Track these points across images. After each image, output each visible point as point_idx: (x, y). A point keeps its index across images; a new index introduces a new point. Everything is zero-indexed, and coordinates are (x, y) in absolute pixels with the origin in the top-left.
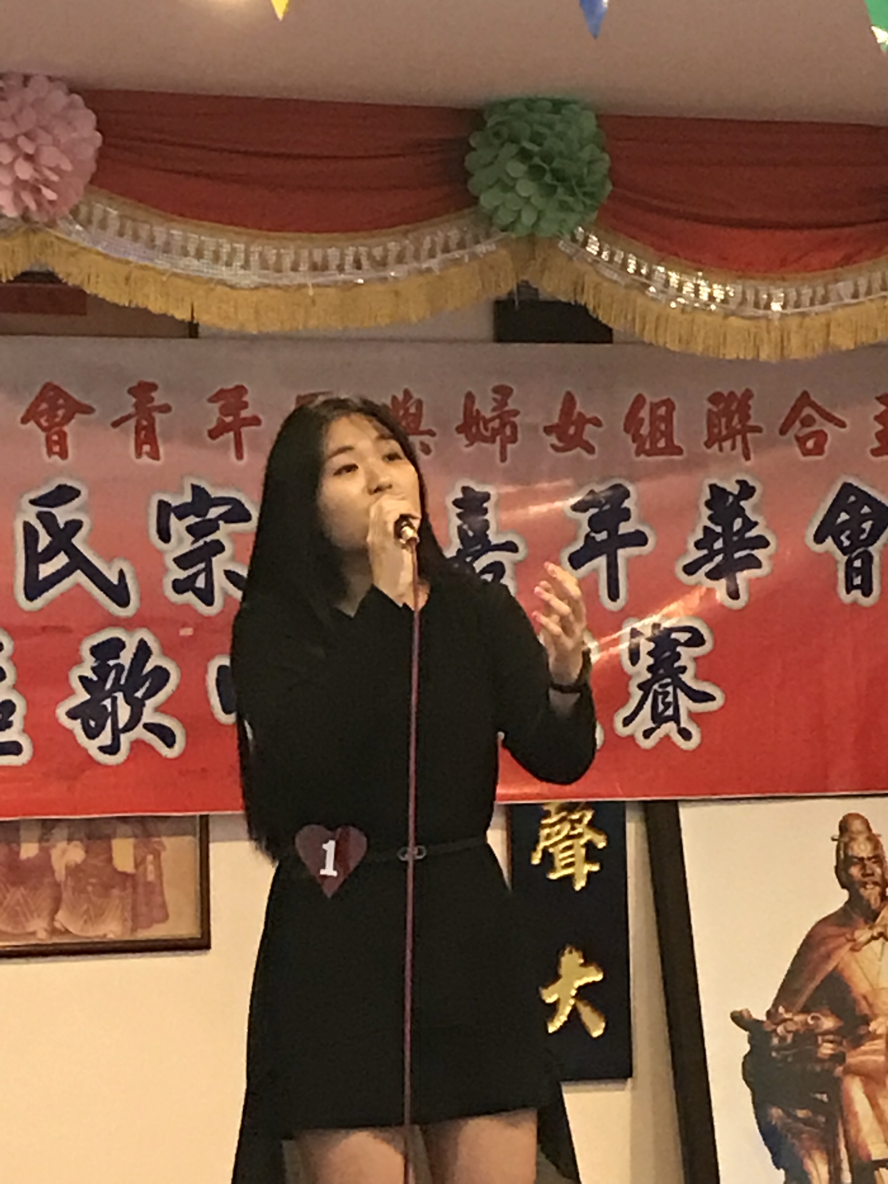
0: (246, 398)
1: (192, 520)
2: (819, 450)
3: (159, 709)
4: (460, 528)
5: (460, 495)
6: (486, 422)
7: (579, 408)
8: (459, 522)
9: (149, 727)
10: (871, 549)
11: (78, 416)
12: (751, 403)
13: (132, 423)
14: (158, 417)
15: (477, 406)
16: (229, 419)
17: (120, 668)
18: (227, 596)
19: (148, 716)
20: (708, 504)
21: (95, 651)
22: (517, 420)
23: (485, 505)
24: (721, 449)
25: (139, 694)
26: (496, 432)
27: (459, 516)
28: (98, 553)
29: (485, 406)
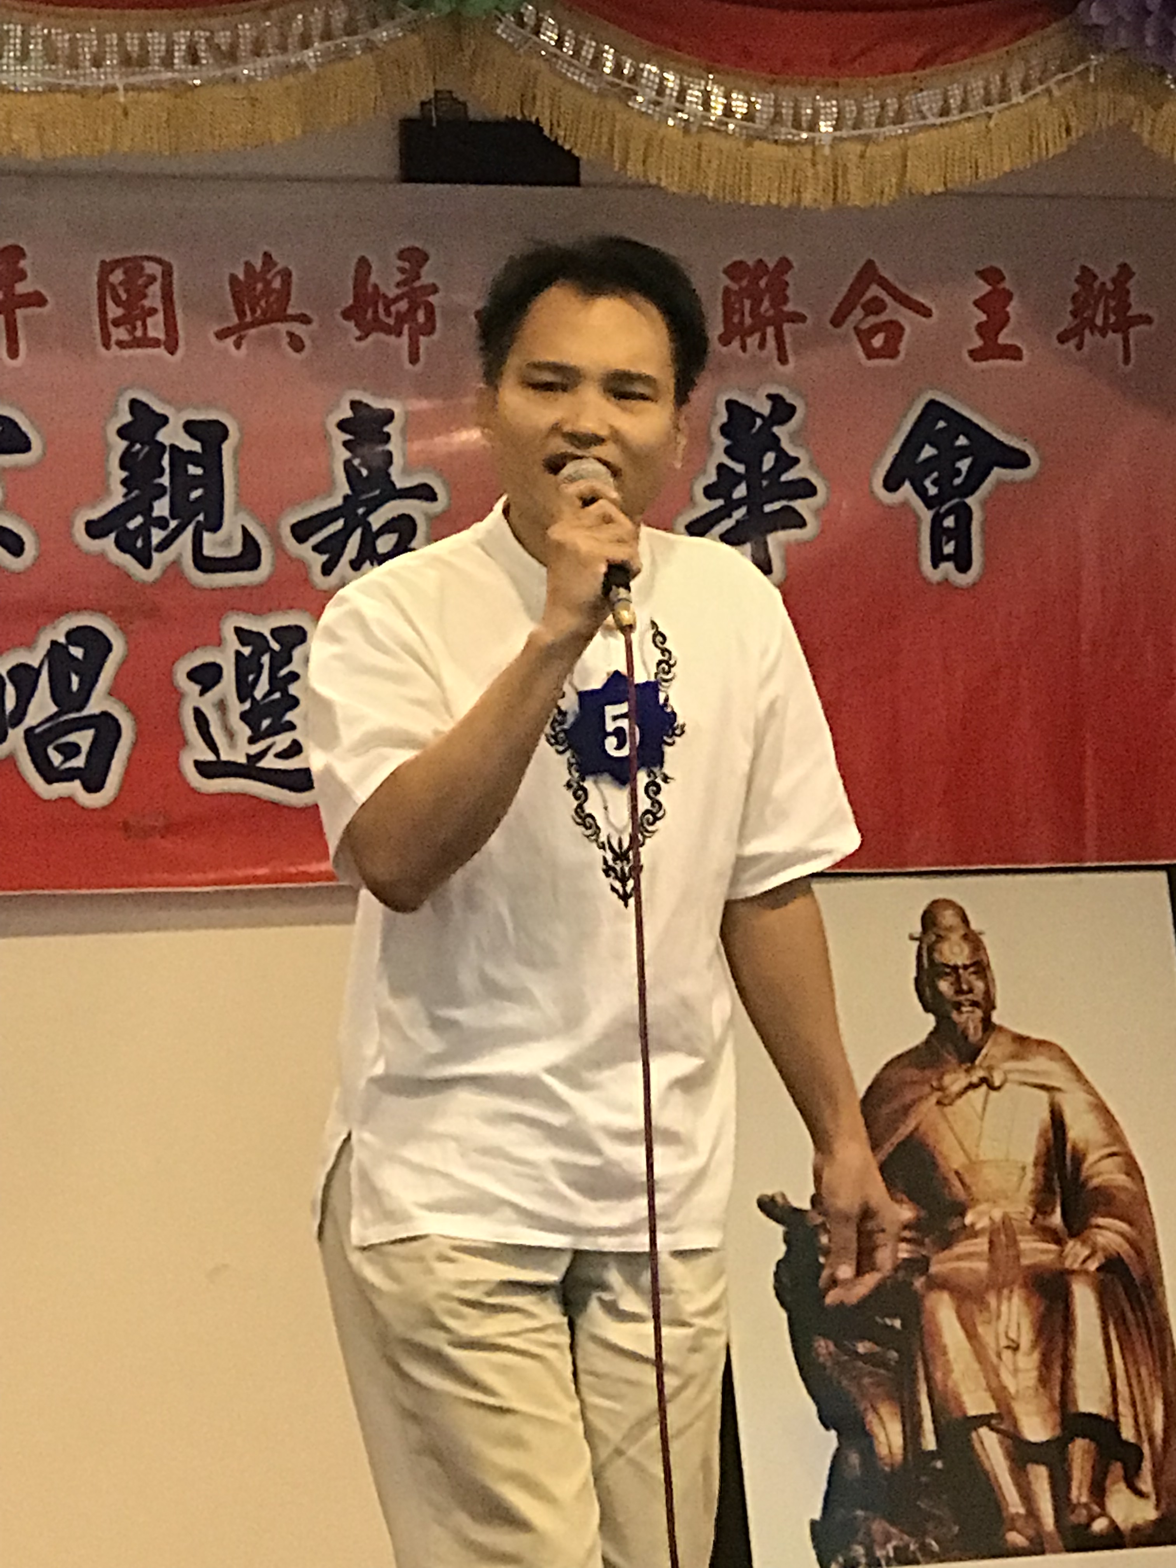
0: (22, 264)
2: (890, 351)
4: (347, 463)
5: (349, 414)
6: (388, 302)
8: (347, 454)
10: (970, 501)
12: (788, 278)
15: (373, 278)
22: (435, 299)
23: (386, 429)
24: (744, 348)
26: (401, 318)
27: (346, 444)
29: (387, 280)
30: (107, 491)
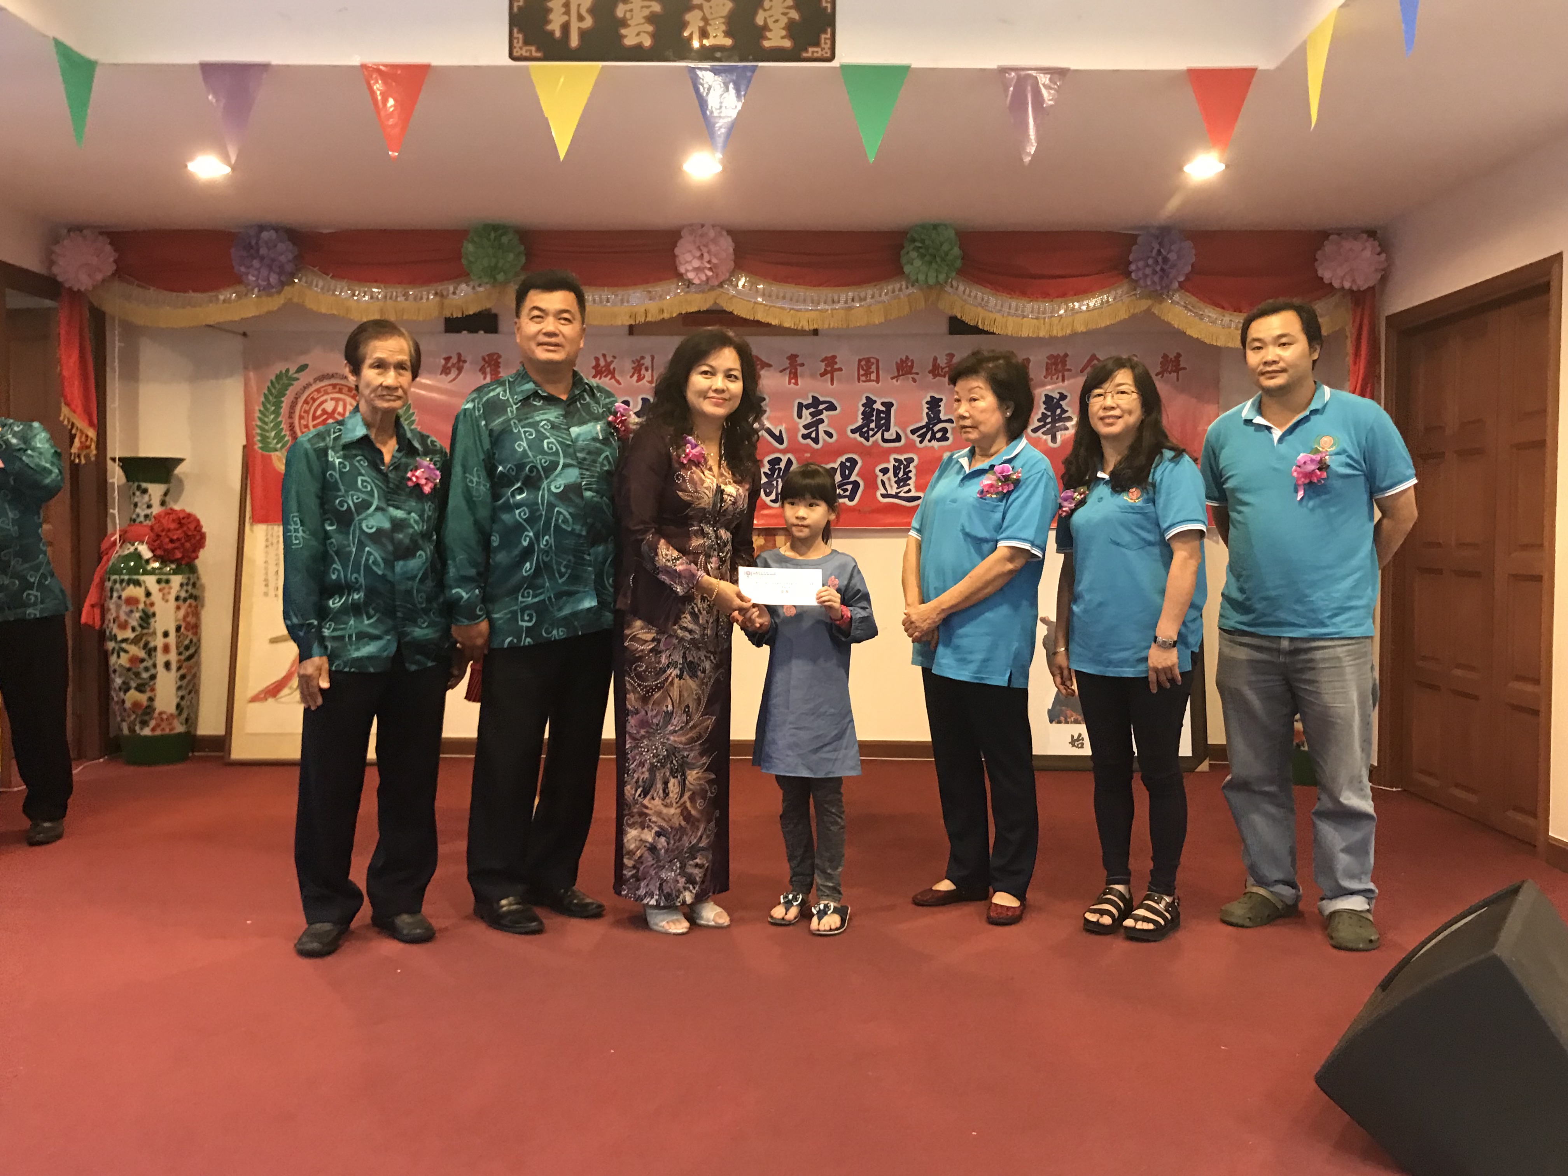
0: (837, 360)
1: (812, 410)
4: (927, 413)
5: (929, 399)
6: (942, 369)
8: (927, 410)
11: (766, 368)
12: (1068, 359)
13: (788, 371)
14: (799, 368)
15: (938, 362)
16: (829, 369)
17: (780, 469)
18: (824, 440)
20: (1044, 403)
21: (769, 462)
23: (940, 403)
24: (1052, 379)
28: (771, 423)
29: (942, 362)
30: (856, 421)
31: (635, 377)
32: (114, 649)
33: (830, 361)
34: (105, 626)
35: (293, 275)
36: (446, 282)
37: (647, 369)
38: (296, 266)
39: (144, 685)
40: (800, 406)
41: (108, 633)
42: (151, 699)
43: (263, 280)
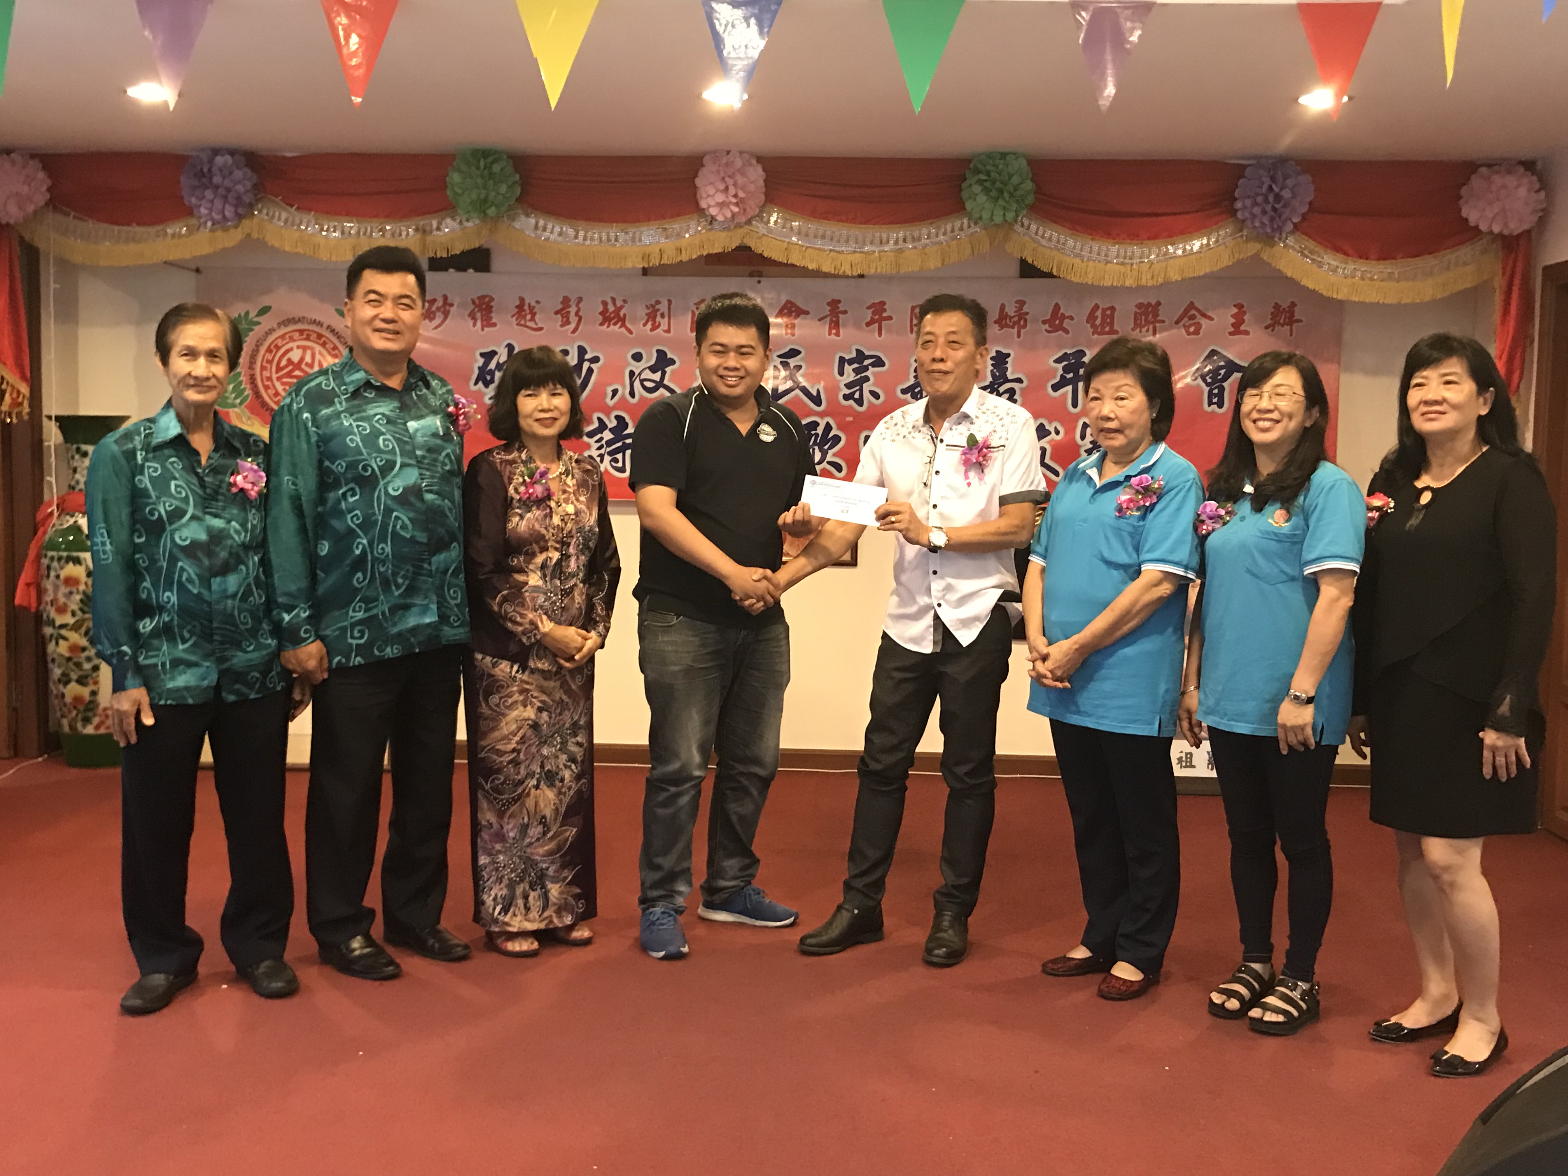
0: (886, 307)
1: (856, 365)
2: (1198, 332)
3: (834, 455)
6: (1011, 318)
7: (1062, 311)
9: (829, 463)
10: (1224, 384)
11: (802, 316)
12: (1160, 308)
13: (828, 319)
14: (841, 316)
15: (1006, 310)
16: (877, 317)
18: (870, 403)
19: (829, 458)
22: (1027, 317)
23: (1007, 359)
25: (826, 447)
26: (1015, 323)
27: (992, 365)
28: (808, 381)
29: (1011, 310)
30: (908, 380)
31: (649, 326)
32: (51, 636)
33: (879, 308)
34: (41, 608)
35: (251, 206)
36: (427, 216)
37: (662, 316)
38: (256, 195)
39: (86, 677)
40: (842, 360)
41: (45, 616)
42: (94, 693)
43: (219, 214)
